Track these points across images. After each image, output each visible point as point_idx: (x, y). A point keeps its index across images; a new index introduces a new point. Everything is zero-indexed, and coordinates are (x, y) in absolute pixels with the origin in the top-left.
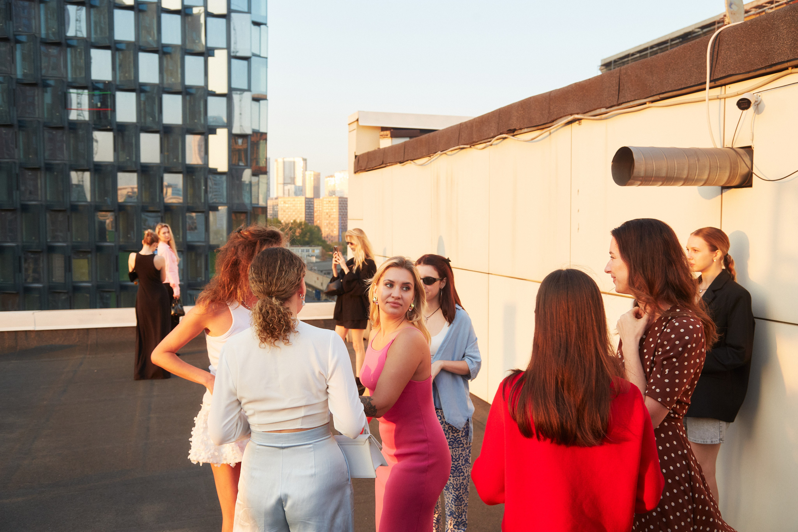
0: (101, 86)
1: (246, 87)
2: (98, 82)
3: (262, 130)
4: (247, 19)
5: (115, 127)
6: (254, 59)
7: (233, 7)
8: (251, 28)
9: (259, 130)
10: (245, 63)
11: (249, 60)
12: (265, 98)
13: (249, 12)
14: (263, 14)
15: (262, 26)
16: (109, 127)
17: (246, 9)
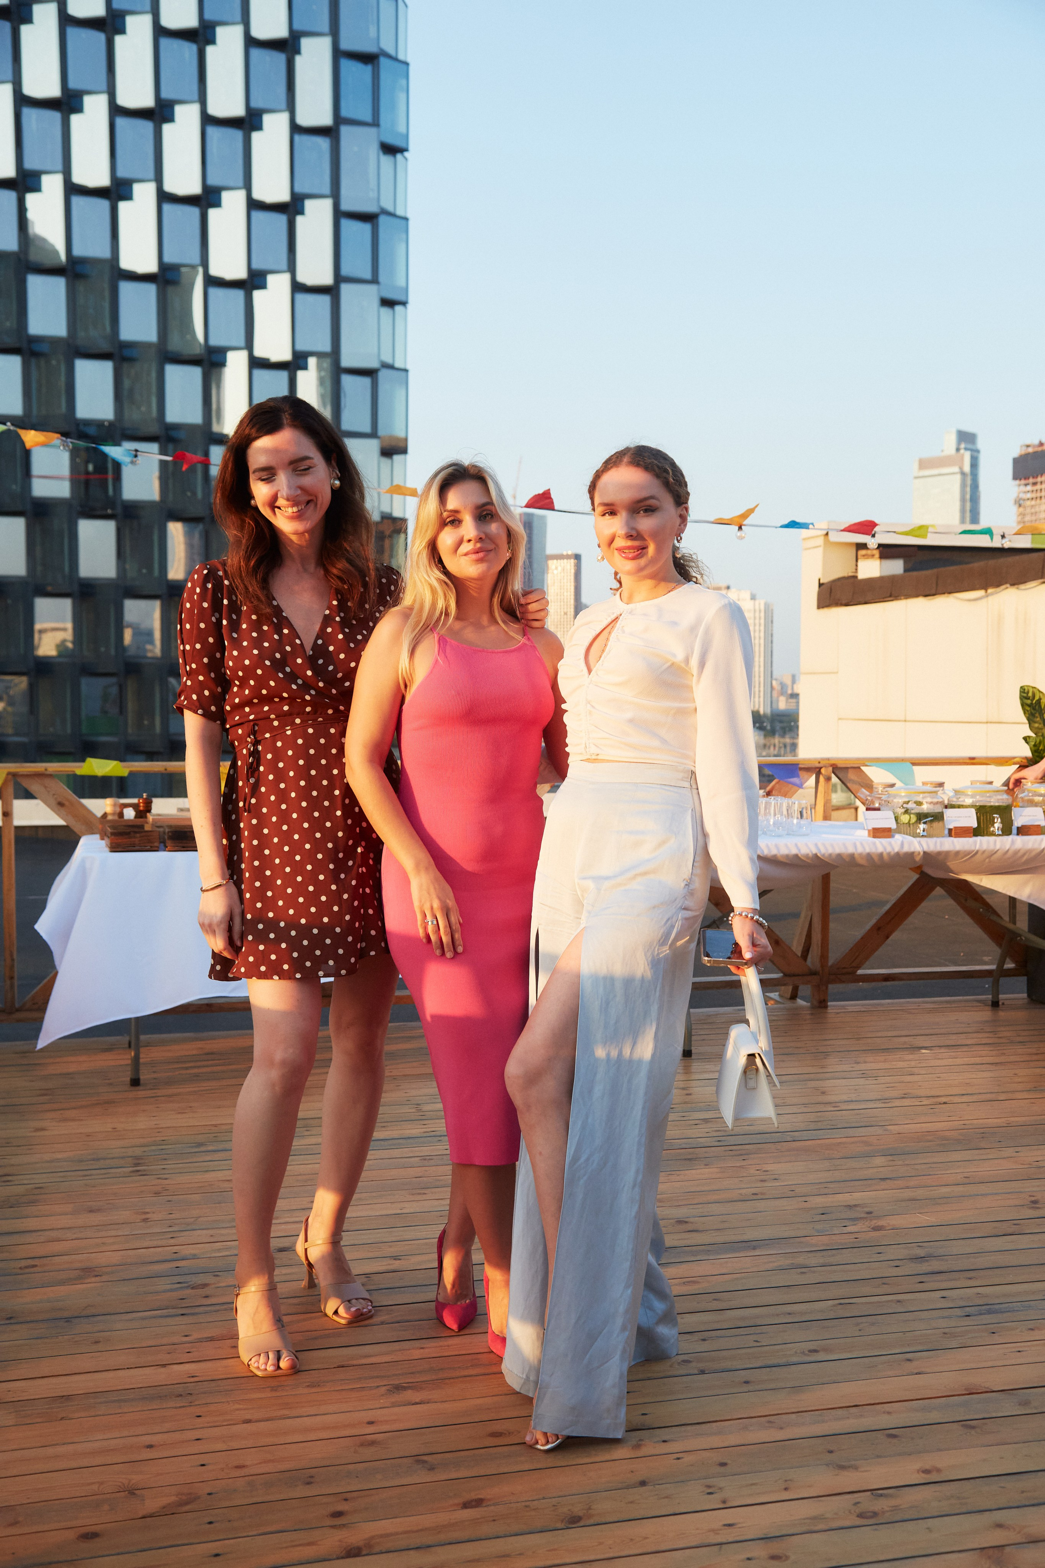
0: (92, 431)
1: (367, 429)
2: (88, 423)
3: (397, 514)
4: (371, 294)
5: (119, 510)
6: (383, 374)
7: (345, 271)
8: (379, 312)
9: (391, 514)
10: (366, 381)
11: (374, 375)
12: (404, 451)
13: (375, 280)
14: (401, 283)
15: (398, 308)
16: (109, 511)
17: (368, 275)
